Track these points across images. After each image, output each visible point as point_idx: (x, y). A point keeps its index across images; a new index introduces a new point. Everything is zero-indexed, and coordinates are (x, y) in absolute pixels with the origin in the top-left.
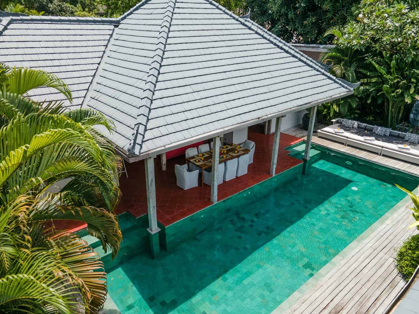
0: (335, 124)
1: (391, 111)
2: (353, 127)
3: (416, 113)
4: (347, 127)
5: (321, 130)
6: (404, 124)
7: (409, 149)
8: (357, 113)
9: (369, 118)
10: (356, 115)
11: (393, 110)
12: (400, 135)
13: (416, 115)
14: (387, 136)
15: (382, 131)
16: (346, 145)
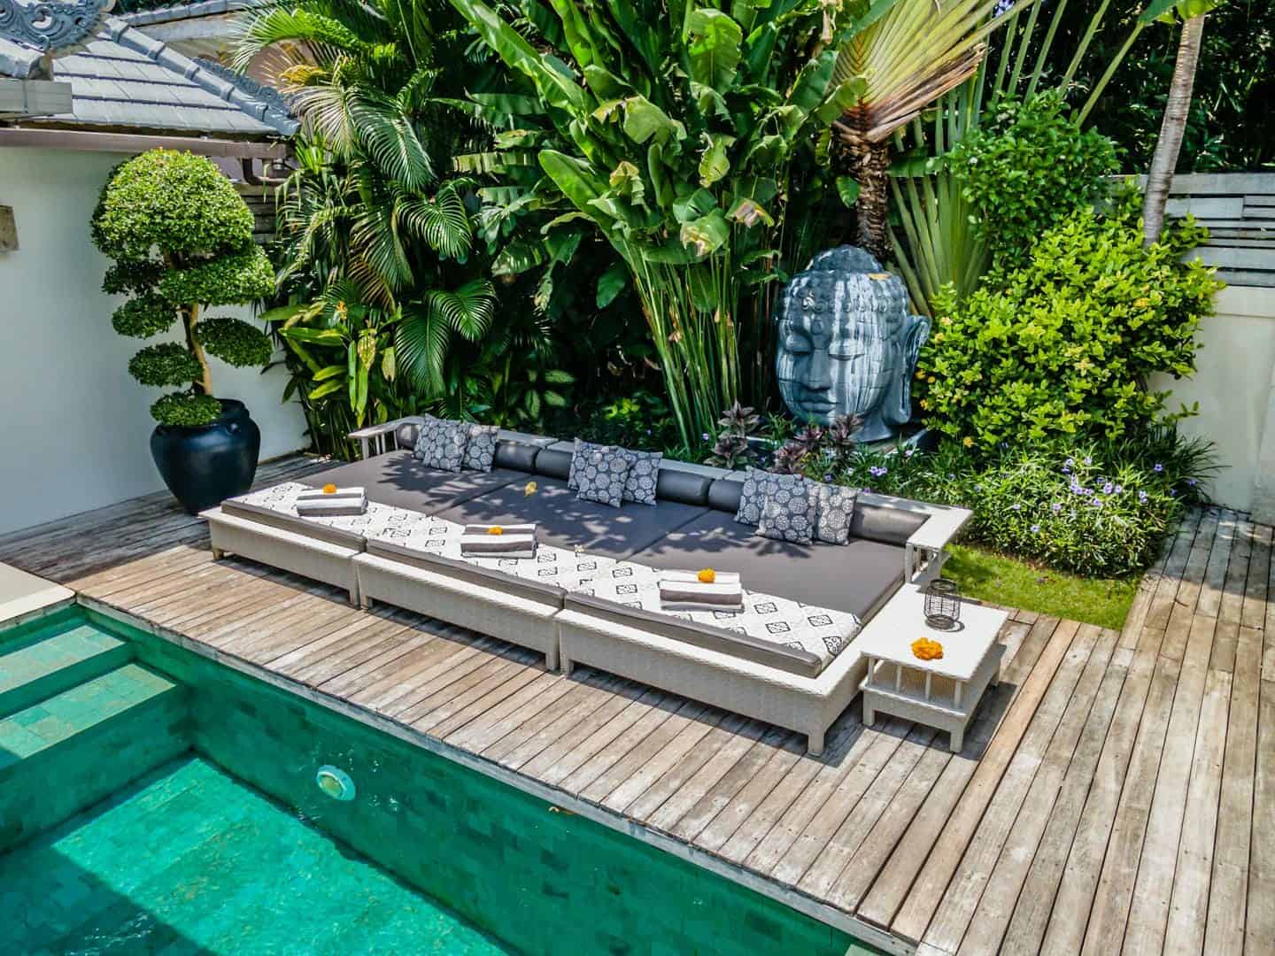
0: (373, 453)
1: (672, 344)
2: (464, 466)
3: (802, 345)
4: (435, 469)
5: (226, 510)
6: (739, 416)
7: (736, 600)
8: (559, 388)
9: (620, 407)
10: (555, 399)
11: (678, 336)
12: (714, 489)
13: (804, 362)
14: (643, 503)
15: (609, 472)
16: (358, 608)
